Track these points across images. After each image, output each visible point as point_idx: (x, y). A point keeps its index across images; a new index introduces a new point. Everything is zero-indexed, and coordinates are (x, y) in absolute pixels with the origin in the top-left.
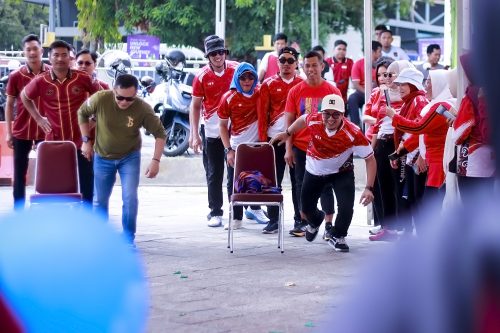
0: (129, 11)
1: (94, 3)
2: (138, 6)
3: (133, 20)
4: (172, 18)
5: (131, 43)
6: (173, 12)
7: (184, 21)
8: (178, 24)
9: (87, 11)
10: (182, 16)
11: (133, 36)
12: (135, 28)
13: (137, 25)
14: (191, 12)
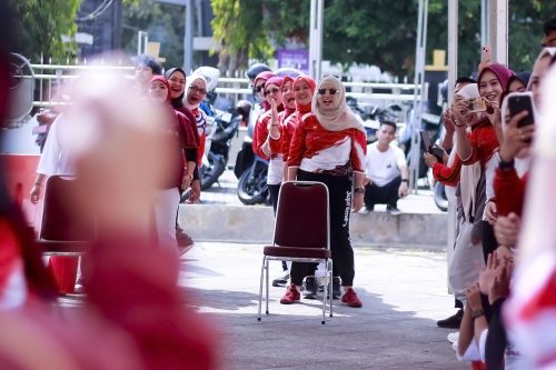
0: (279, 17)
1: (237, 5)
2: (292, 10)
3: (285, 29)
4: (337, 26)
5: (283, 60)
6: (338, 20)
7: (352, 31)
8: (345, 34)
9: (226, 15)
10: (350, 24)
11: (285, 50)
12: (288, 40)
13: (290, 35)
14: (362, 18)
